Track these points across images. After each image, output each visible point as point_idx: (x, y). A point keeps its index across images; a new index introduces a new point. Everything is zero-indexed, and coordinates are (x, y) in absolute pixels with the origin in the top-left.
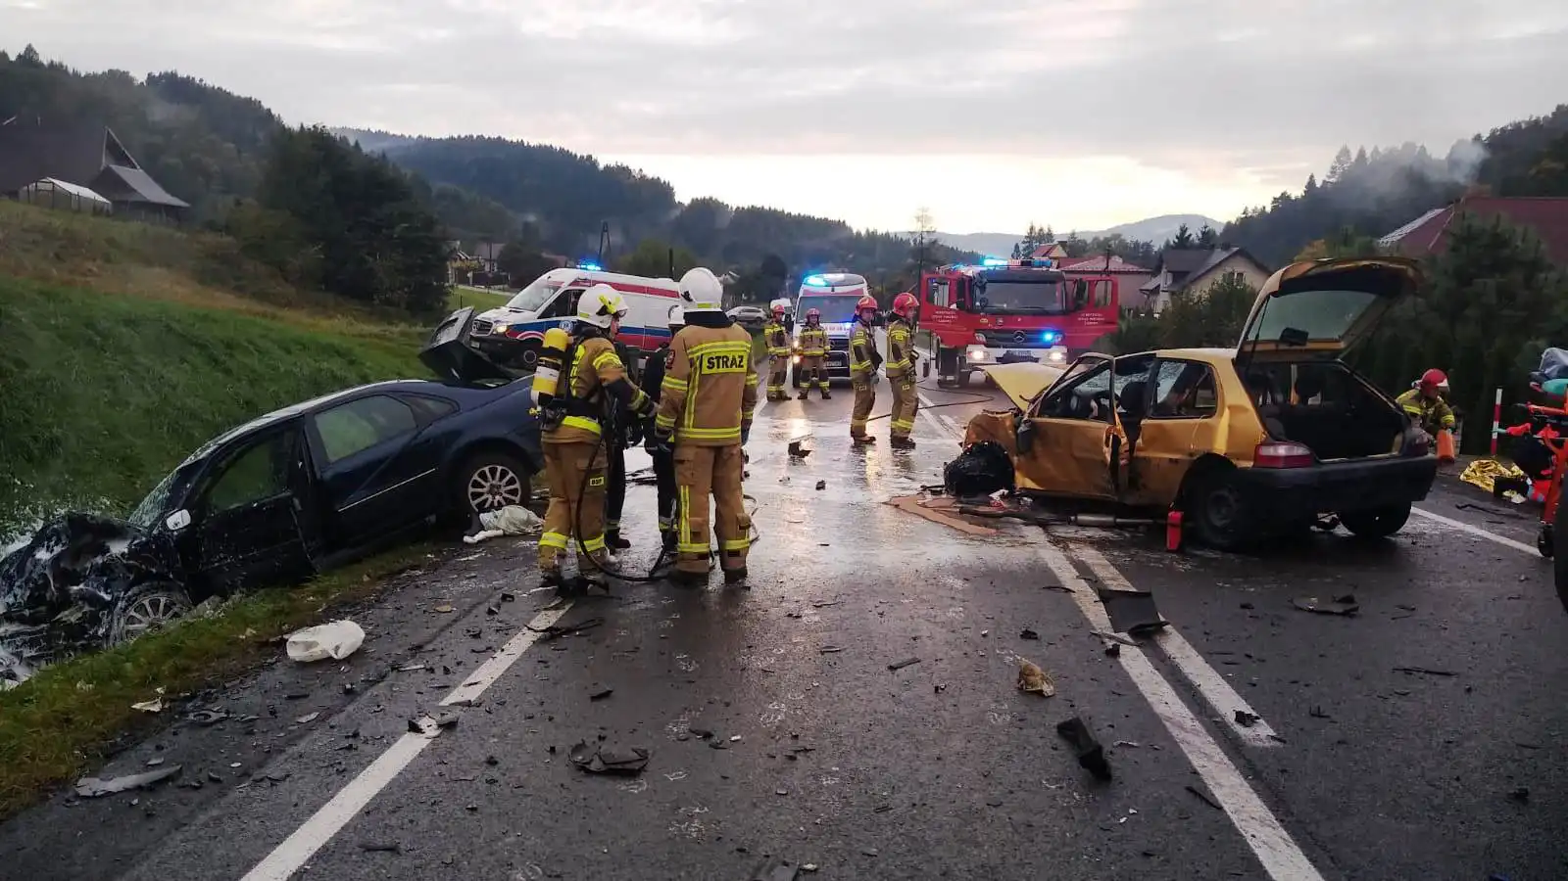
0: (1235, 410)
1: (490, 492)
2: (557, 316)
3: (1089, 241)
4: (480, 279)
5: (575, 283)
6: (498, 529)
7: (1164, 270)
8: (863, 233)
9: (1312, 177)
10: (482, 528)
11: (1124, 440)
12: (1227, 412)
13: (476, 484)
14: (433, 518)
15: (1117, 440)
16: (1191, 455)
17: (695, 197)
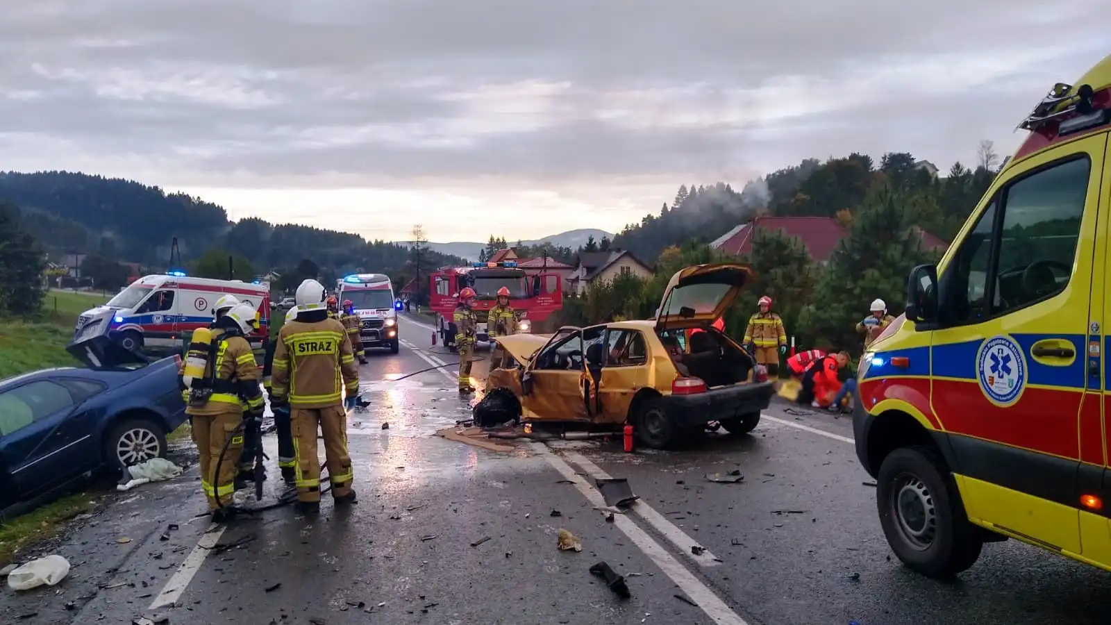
0: (658, 359)
1: (134, 450)
2: (151, 311)
3: (531, 247)
4: (68, 282)
5: (165, 285)
6: (144, 477)
7: (581, 266)
8: (373, 242)
9: (665, 204)
10: (131, 478)
11: (592, 382)
12: (654, 359)
13: (123, 444)
14: (89, 473)
15: (587, 382)
16: (635, 389)
17: (243, 218)
